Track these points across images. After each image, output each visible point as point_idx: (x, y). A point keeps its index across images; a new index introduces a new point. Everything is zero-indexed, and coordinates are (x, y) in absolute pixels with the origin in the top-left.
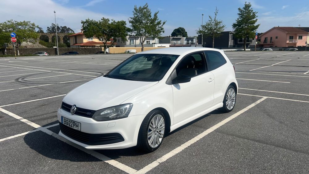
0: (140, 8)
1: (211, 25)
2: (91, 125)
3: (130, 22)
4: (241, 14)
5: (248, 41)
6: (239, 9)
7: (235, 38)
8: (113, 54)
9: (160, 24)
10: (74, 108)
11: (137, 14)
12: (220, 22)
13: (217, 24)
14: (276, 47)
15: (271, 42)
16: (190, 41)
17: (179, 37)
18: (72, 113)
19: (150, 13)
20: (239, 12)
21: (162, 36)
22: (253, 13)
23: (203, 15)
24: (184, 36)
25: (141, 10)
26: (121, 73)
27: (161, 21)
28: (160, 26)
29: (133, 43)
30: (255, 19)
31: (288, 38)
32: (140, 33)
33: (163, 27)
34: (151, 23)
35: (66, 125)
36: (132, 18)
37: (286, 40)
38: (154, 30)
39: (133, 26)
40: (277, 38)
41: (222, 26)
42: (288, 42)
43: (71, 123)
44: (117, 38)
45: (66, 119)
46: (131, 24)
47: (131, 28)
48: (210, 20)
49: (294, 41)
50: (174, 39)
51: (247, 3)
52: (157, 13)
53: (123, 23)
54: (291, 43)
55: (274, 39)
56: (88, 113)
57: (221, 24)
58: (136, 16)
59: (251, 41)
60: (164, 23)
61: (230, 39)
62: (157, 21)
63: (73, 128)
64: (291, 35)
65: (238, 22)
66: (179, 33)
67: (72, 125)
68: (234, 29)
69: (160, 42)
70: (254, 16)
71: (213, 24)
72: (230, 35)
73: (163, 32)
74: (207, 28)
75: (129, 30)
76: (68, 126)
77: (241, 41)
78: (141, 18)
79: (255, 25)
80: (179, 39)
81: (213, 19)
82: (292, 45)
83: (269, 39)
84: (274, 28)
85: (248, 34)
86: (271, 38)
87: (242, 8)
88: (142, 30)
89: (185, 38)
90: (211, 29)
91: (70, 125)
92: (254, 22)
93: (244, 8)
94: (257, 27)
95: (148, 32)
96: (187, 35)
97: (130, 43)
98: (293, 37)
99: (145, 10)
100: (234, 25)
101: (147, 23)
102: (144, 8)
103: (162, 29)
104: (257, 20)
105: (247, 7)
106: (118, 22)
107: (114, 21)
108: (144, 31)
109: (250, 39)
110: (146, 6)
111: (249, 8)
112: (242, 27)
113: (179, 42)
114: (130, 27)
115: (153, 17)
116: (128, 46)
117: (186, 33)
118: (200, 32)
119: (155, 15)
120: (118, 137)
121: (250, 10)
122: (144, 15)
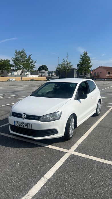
0: (19, 51)
1: (65, 64)
2: (39, 124)
3: (13, 60)
4: (82, 58)
5: (85, 75)
6: (81, 55)
7: (78, 73)
8: (1, 81)
9: (33, 62)
10: (25, 115)
11: (17, 56)
12: (70, 63)
13: (68, 64)
14: (101, 78)
15: (98, 75)
16: (50, 74)
17: (43, 71)
18: (23, 118)
19: (26, 55)
20: (81, 57)
21: (34, 70)
22: (89, 58)
23: (59, 58)
24: (46, 71)
25: (20, 53)
26: (38, 93)
27: (33, 61)
28: (33, 64)
29: (13, 74)
30: (90, 62)
31: (107, 73)
32: (20, 68)
33: (34, 65)
34: (27, 62)
35: (18, 126)
36: (14, 58)
37: (106, 74)
38: (29, 66)
39: (15, 63)
40: (101, 73)
41: (71, 65)
42: (107, 75)
43: (23, 125)
44: (3, 71)
45: (19, 122)
46: (13, 62)
47: (14, 65)
48: (64, 61)
49: (110, 75)
50: (40, 72)
51: (85, 52)
52: (30, 56)
53: (8, 61)
54: (109, 76)
55: (99, 73)
56: (36, 118)
57: (70, 64)
58: (16, 56)
59: (87, 75)
60: (35, 62)
61: (75, 73)
62: (30, 61)
63: (25, 127)
64: (109, 71)
65: (80, 63)
66: (43, 68)
67: (24, 126)
68: (78, 67)
69: (31, 74)
70: (89, 60)
71: (66, 64)
72: (75, 71)
73: (35, 68)
74: (62, 66)
75: (12, 66)
76: (20, 126)
77: (81, 74)
78: (20, 58)
79: (90, 65)
80: (44, 72)
81: (66, 61)
82: (109, 77)
83: (97, 74)
84: (100, 67)
85: (86, 70)
86: (98, 73)
87: (82, 55)
88: (21, 66)
89: (47, 72)
90: (64, 67)
91: (23, 126)
92: (89, 63)
93: (83, 55)
94: (91, 66)
95: (25, 68)
96: (48, 70)
97: (11, 74)
98: (110, 72)
99: (23, 53)
100: (78, 65)
101: (24, 62)
102: (22, 52)
103: (34, 66)
104: (91, 62)
105: (85, 54)
106: (5, 60)
107: (2, 60)
108: (22, 67)
109: (86, 73)
110: (23, 51)
111: (86, 55)
112: (83, 66)
113: (44, 74)
114: (12, 64)
115: (28, 58)
116: (9, 76)
117: (48, 68)
118: (58, 68)
119: (29, 56)
120: (55, 131)
121: (87, 56)
122: (22, 56)
